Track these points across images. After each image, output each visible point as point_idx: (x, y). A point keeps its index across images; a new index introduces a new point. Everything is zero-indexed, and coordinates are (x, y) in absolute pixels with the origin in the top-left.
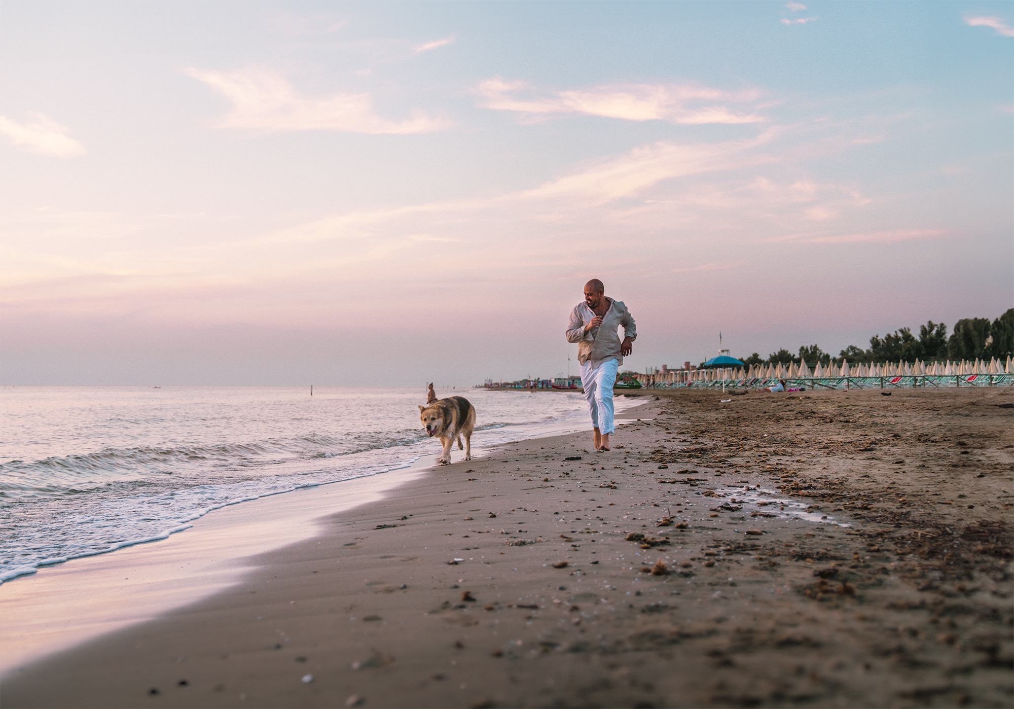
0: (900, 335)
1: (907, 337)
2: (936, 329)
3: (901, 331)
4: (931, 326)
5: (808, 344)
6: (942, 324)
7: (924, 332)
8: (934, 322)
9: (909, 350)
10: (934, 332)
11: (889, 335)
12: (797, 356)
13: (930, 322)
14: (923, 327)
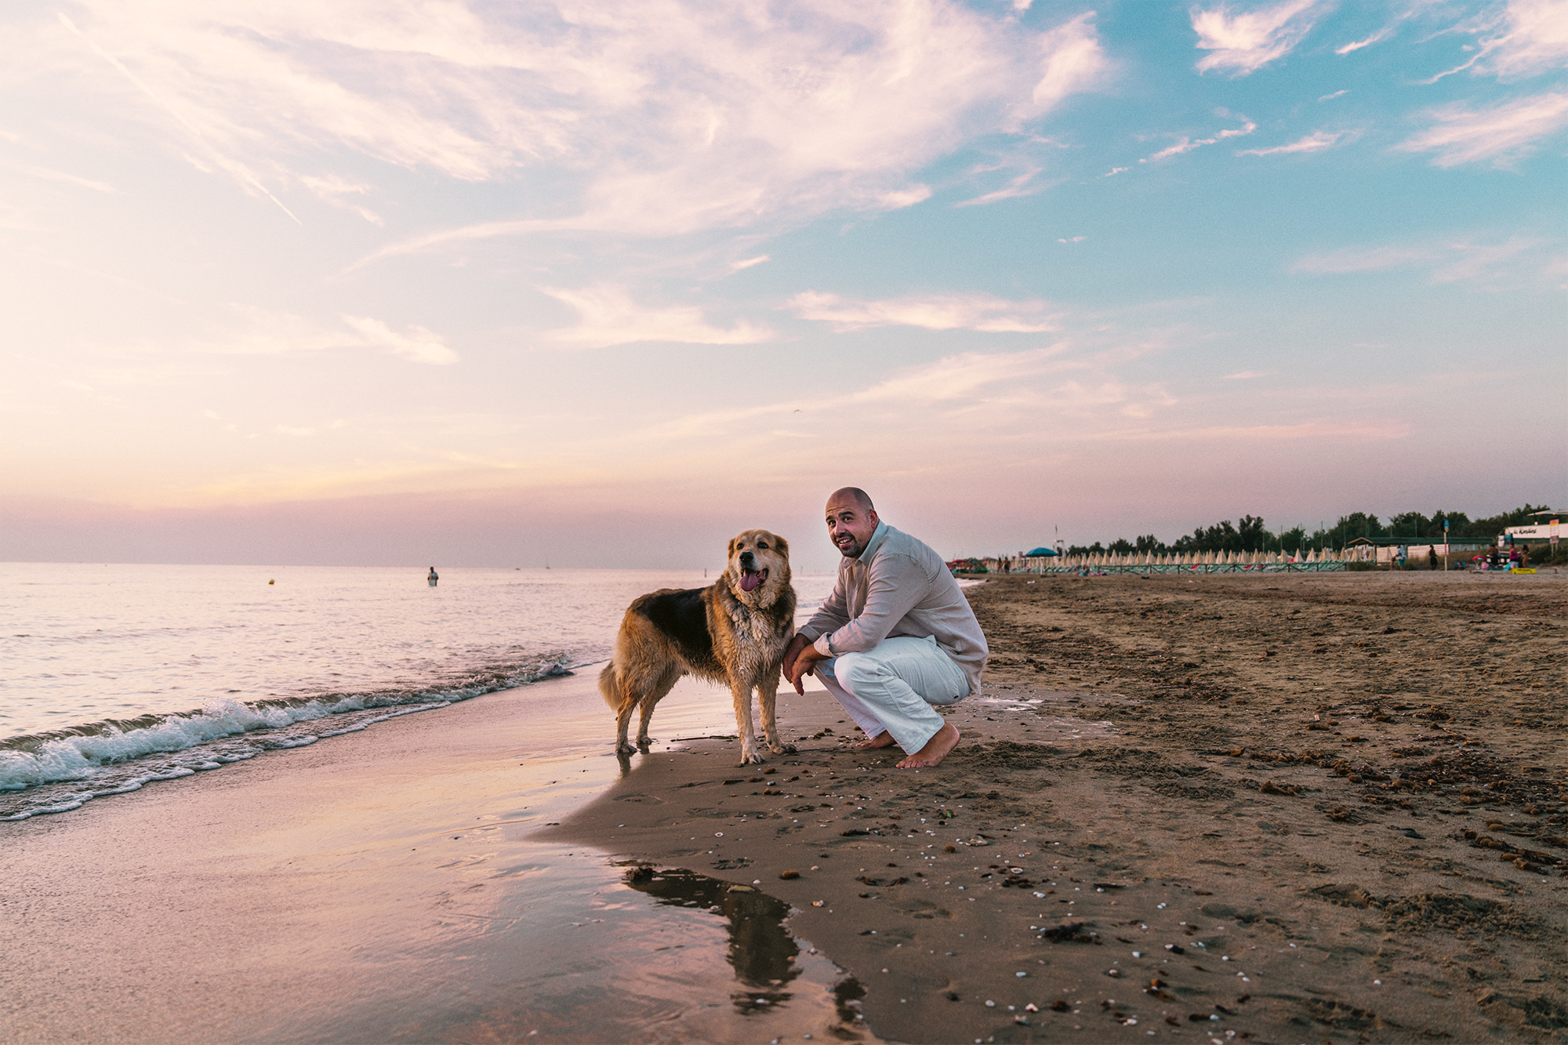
0: (1222, 527)
1: (1228, 528)
2: (1253, 522)
3: (1223, 524)
4: (1249, 519)
5: (1145, 534)
6: (1259, 518)
7: (1243, 525)
8: (1252, 516)
9: (1228, 541)
10: (1252, 524)
11: (1212, 527)
12: (1135, 545)
13: (1248, 516)
14: (1242, 520)
